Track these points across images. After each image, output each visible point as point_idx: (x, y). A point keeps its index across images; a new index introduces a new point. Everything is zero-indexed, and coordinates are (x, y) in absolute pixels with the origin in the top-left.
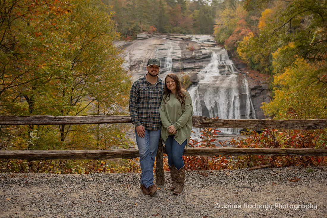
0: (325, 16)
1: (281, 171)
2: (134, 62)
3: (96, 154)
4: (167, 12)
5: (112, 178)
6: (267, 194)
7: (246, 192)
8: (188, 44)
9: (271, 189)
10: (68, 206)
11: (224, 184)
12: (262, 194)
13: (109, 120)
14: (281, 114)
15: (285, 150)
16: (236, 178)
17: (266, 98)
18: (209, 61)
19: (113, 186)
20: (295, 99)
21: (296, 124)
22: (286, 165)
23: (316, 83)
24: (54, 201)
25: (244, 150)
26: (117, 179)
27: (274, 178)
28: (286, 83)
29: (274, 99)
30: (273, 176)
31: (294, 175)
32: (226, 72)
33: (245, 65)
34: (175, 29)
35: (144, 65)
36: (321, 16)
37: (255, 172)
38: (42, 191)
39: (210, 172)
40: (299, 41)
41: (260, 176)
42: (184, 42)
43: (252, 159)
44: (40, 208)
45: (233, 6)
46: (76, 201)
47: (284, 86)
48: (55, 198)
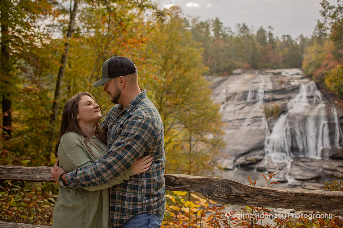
4: (259, 51)
8: (278, 78)
18: (298, 92)
32: (314, 102)
33: (333, 95)
34: (267, 65)
35: (238, 96)
45: (320, 42)
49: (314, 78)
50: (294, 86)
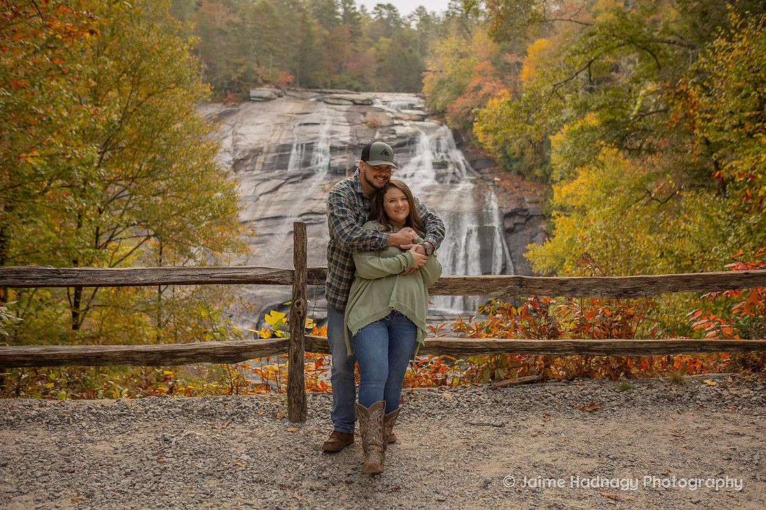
0: (661, 57)
1: (564, 389)
2: (244, 152)
3: (152, 353)
4: (318, 41)
5: (190, 408)
6: (532, 439)
7: (485, 435)
8: (364, 114)
9: (540, 428)
10: (86, 471)
11: (439, 417)
12: (521, 440)
13: (184, 277)
14: (569, 270)
15: (571, 342)
16: (465, 405)
17: (536, 235)
19: (191, 425)
20: (598, 236)
21: (595, 286)
22: (574, 377)
23: (642, 202)
24: (53, 460)
25: (482, 344)
26: (201, 410)
27: (547, 404)
28: (580, 203)
29: (554, 237)
30: (545, 401)
31: (590, 397)
33: (490, 161)
34: (337, 78)
35: (265, 159)
36: (655, 56)
37: (506, 392)
38: (26, 438)
39: (409, 394)
40: (607, 109)
41: (517, 401)
42: (355, 108)
43: (500, 364)
44: (21, 477)
45: (465, 31)
46: (106, 461)
47: (576, 208)
48: (55, 454)
49: (448, 119)
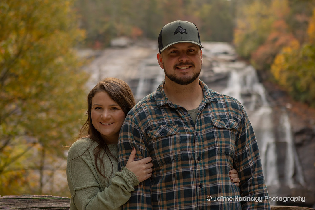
4: (160, 7)
49: (253, 61)
50: (218, 75)
